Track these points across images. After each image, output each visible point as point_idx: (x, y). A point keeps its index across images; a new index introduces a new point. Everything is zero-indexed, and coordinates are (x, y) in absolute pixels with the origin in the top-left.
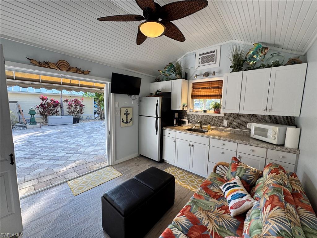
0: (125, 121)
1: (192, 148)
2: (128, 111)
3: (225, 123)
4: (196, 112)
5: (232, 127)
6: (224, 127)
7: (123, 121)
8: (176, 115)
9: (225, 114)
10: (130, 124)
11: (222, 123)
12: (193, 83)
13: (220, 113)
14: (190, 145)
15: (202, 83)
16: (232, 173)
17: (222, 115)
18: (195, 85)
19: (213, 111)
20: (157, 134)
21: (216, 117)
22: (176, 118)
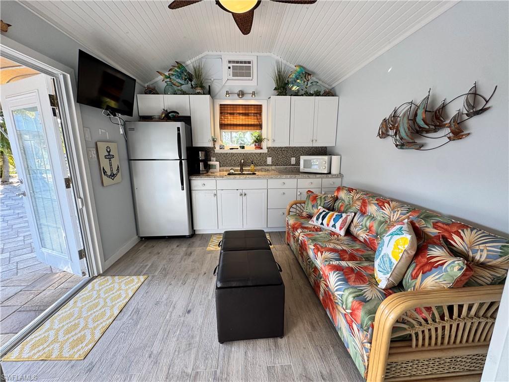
0: (109, 173)
1: (244, 198)
2: (110, 151)
3: (269, 160)
4: (230, 149)
5: (277, 165)
6: (268, 165)
7: (105, 172)
8: (201, 155)
9: (268, 148)
10: (118, 178)
11: (266, 162)
12: (221, 105)
13: (262, 149)
14: (241, 195)
15: (235, 106)
16: (313, 206)
17: (265, 150)
18: (224, 108)
19: (254, 147)
20: (183, 189)
21: (257, 154)
22: (202, 161)
